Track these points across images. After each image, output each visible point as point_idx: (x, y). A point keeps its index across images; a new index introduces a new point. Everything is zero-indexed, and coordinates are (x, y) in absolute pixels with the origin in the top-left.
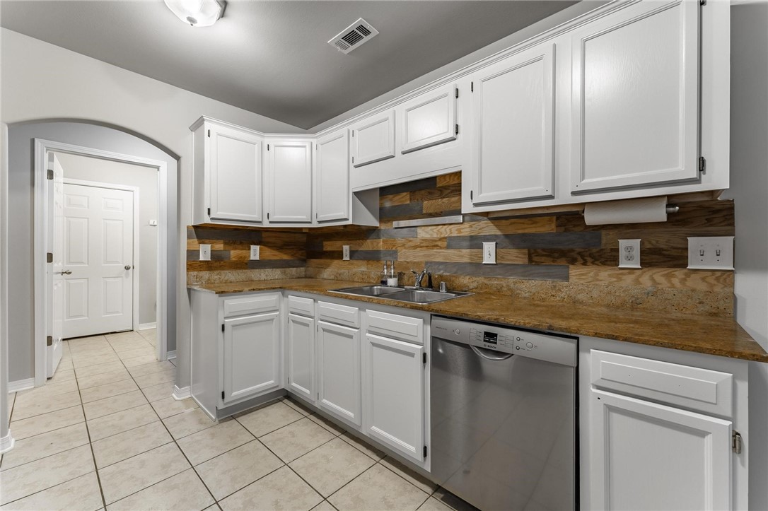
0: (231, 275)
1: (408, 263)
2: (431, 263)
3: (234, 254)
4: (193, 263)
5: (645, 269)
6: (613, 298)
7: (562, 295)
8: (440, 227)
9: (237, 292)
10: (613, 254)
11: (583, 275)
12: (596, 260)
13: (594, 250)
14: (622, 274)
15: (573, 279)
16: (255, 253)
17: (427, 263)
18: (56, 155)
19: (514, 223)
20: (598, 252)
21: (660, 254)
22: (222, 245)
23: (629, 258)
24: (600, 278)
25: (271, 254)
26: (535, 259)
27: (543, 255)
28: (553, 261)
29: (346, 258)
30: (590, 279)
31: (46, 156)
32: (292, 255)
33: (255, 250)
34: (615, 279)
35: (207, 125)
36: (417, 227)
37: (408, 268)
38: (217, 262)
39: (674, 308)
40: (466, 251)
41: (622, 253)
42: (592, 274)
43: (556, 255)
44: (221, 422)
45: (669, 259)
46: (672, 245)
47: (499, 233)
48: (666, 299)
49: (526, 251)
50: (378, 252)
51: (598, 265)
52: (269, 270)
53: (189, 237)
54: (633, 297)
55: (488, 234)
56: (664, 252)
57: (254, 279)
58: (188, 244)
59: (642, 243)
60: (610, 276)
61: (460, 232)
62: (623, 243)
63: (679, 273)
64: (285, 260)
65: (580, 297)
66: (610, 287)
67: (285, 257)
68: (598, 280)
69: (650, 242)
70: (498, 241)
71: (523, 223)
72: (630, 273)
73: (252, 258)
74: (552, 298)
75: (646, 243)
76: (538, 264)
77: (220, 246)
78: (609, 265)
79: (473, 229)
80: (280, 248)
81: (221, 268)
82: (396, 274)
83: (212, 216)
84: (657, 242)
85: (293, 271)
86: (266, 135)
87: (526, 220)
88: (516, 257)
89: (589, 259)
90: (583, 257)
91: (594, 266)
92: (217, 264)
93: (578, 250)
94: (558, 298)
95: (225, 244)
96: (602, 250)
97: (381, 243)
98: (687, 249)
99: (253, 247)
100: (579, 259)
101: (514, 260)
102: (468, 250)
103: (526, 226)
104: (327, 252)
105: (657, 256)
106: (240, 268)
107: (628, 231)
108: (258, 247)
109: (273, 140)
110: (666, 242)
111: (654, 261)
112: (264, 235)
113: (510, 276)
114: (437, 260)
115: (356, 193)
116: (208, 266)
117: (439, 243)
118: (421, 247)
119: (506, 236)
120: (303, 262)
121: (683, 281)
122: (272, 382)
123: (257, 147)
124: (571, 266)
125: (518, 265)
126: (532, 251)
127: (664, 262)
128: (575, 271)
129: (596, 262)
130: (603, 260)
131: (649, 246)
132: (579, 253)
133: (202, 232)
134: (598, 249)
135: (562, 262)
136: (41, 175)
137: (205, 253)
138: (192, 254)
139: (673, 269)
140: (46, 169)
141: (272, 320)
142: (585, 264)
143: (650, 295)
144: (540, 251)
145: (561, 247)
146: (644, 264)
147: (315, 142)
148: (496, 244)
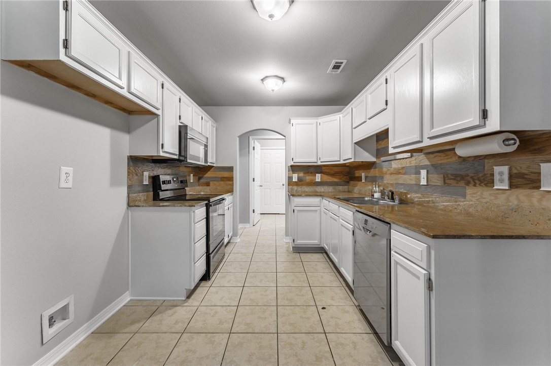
0: (307, 189)
1: (388, 184)
2: (398, 184)
3: (308, 178)
4: (290, 182)
5: (513, 190)
6: (490, 212)
7: (461, 208)
8: (402, 160)
9: (300, 196)
10: (492, 177)
11: (474, 194)
12: (482, 182)
13: (481, 175)
14: (498, 194)
15: (468, 197)
16: (318, 178)
17: (396, 184)
18: (255, 141)
19: (436, 156)
20: (482, 176)
21: (523, 178)
22: (302, 174)
23: (501, 181)
24: (484, 197)
25: (327, 178)
26: (447, 181)
27: (451, 179)
28: (457, 183)
29: (363, 181)
30: (478, 197)
31: (253, 142)
32: (340, 179)
33: (318, 176)
34: (493, 198)
35: (292, 121)
36: (391, 160)
37: (387, 187)
38: (300, 182)
39: (530, 222)
40: (413, 176)
41: (497, 177)
42: (479, 193)
43: (459, 178)
44: (294, 252)
45: (529, 182)
46: (531, 170)
47: (428, 163)
48: (525, 215)
49: (442, 176)
50: (376, 177)
51: (482, 186)
52: (326, 187)
53: (289, 171)
54: (503, 212)
55: (423, 164)
56: (526, 176)
57: (318, 191)
58: (288, 174)
59: (510, 169)
60: (490, 194)
61: (411, 164)
62: (497, 169)
63: (536, 193)
64: (335, 182)
65: (471, 210)
66: (488, 204)
67: (336, 180)
68: (483, 198)
69: (516, 169)
70: (428, 169)
71: (440, 156)
72: (503, 193)
73: (317, 180)
74: (455, 211)
75: (513, 168)
76: (449, 185)
77: (301, 175)
78: (489, 186)
79: (416, 161)
80: (332, 175)
81: (302, 185)
82: (380, 191)
83: (294, 161)
84: (521, 168)
85: (341, 188)
86: (319, 118)
87: (442, 154)
88: (438, 180)
89: (478, 182)
90: (474, 180)
91: (481, 187)
92: (300, 183)
93: (471, 175)
94: (458, 211)
95: (304, 173)
96: (485, 174)
97: (377, 172)
98: (540, 173)
99: (317, 175)
100: (472, 181)
101: (436, 183)
102: (414, 175)
103: (442, 158)
104: (356, 177)
105: (522, 180)
106: (311, 185)
107: (501, 159)
108: (320, 175)
109: (321, 120)
110: (527, 168)
111: (519, 183)
112: (323, 168)
113: (435, 193)
114: (401, 182)
115: (355, 143)
116: (296, 184)
117: (401, 171)
118: (394, 174)
119: (432, 165)
120: (347, 183)
121: (540, 200)
122: (316, 241)
123: (315, 125)
124: (467, 187)
125: (438, 185)
126: (446, 176)
127: (526, 184)
128: (470, 191)
129: (482, 184)
130: (486, 182)
131: (515, 171)
132: (472, 177)
133: (294, 168)
134: (482, 174)
135: (462, 184)
136: (251, 149)
137: (295, 178)
138: (290, 178)
139: (532, 191)
140: (253, 146)
141: (317, 211)
142: (475, 185)
143: (514, 211)
144: (450, 176)
145: (461, 173)
146: (512, 186)
147: (341, 116)
148: (428, 171)
